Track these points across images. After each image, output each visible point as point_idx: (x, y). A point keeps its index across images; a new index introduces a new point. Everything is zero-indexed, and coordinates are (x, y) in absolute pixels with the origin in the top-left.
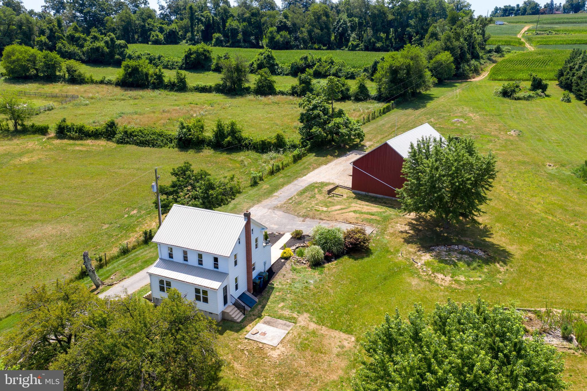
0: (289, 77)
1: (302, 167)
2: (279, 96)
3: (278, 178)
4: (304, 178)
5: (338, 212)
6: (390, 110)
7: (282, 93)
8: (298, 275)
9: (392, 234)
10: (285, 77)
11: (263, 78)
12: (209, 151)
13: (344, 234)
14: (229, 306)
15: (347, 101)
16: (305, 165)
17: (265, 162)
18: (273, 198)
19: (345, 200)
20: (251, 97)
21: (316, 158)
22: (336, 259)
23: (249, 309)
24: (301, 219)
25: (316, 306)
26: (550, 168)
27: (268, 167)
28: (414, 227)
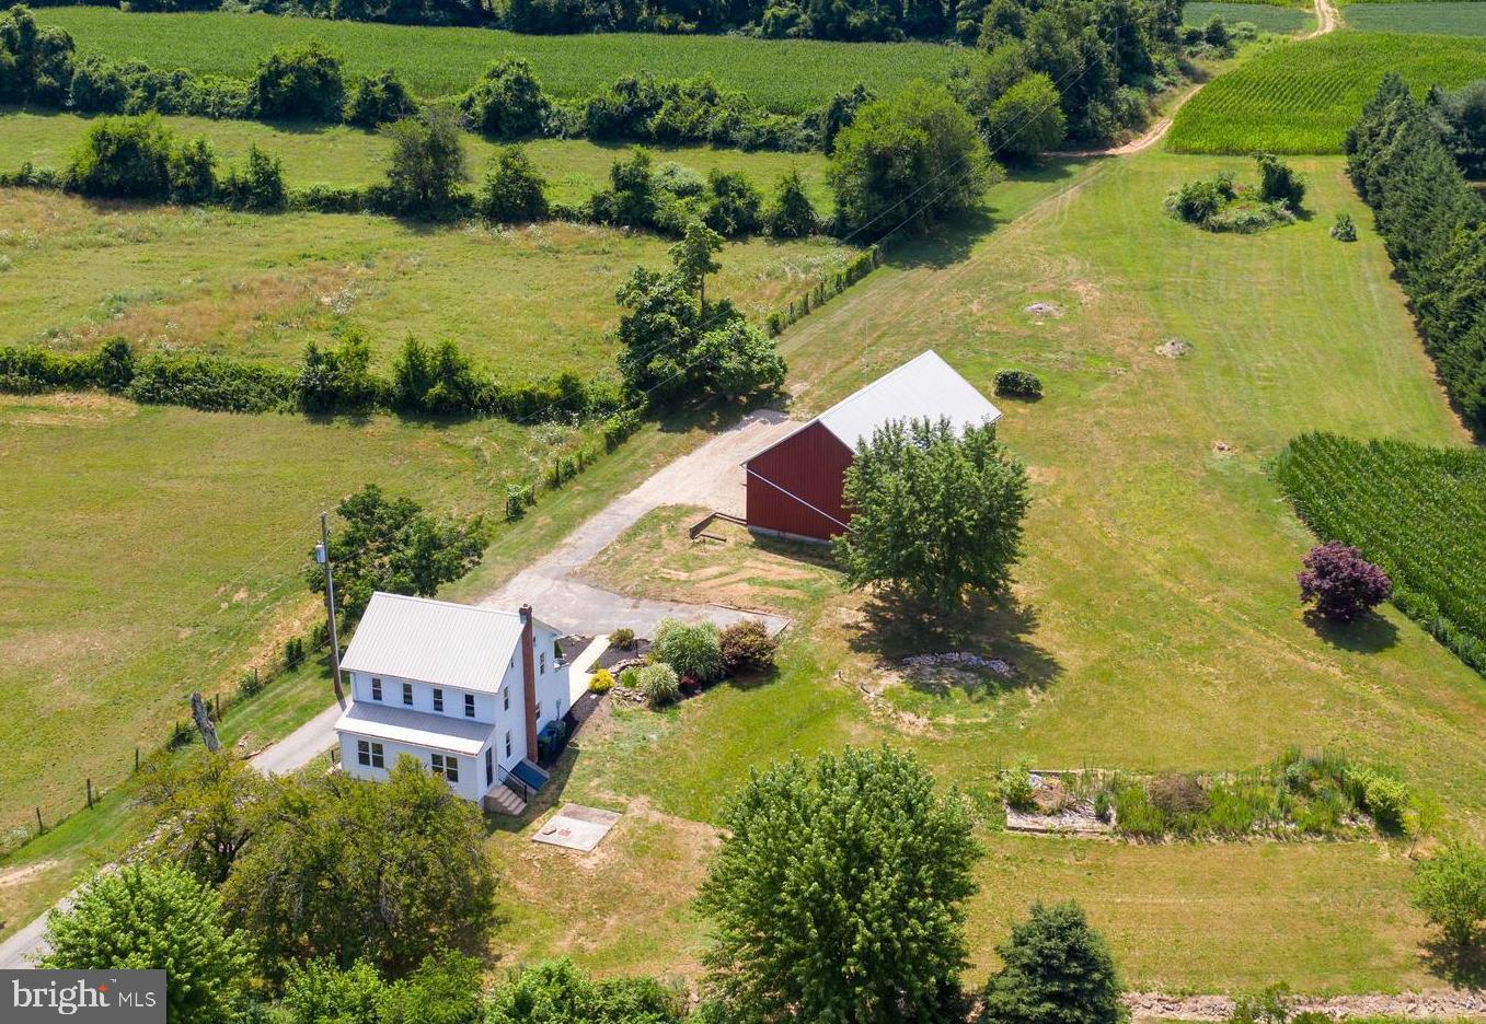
0: (584, 143)
1: (630, 461)
2: (558, 224)
3: (571, 498)
4: (635, 493)
5: (713, 582)
6: (869, 272)
7: (567, 215)
8: (626, 724)
9: (828, 632)
10: (570, 143)
11: (509, 172)
12: (388, 419)
13: (721, 636)
14: (496, 787)
15: (751, 238)
16: (637, 456)
17: (535, 452)
18: (564, 551)
19: (730, 550)
20: (476, 230)
21: (664, 435)
22: (703, 690)
23: (534, 792)
24: (630, 601)
25: (661, 781)
26: (1220, 455)
27: (546, 468)
28: (876, 615)
